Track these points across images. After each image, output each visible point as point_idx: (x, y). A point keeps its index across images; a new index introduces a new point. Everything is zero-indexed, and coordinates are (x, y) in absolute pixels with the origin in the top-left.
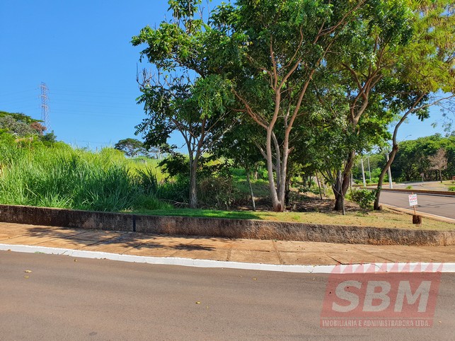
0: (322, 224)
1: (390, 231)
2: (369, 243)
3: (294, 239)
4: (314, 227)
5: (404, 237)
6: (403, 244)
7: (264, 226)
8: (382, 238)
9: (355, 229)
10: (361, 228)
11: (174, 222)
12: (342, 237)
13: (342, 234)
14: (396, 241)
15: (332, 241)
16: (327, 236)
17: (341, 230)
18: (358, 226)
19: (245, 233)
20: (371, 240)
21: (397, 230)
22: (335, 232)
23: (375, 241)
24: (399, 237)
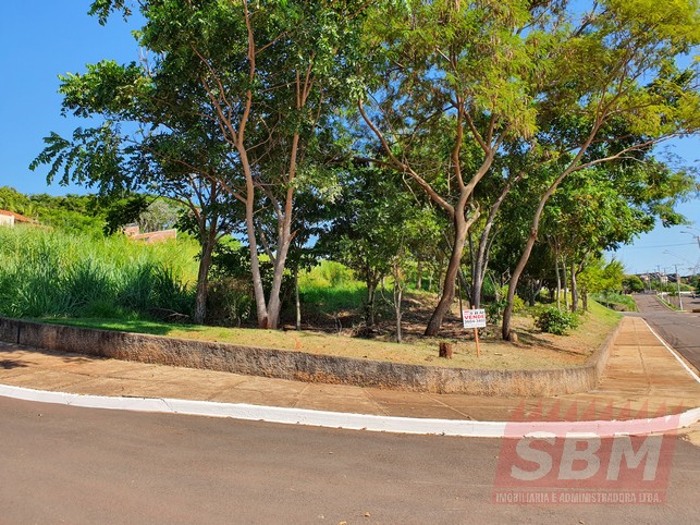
0: (226, 344)
1: (332, 360)
2: (296, 378)
3: (185, 364)
4: (214, 348)
5: (357, 372)
6: (354, 383)
7: (149, 343)
8: (318, 371)
9: (275, 353)
10: (285, 353)
11: (55, 332)
12: (254, 365)
13: (254, 361)
14: (342, 378)
15: (240, 371)
16: (232, 363)
17: (254, 354)
18: (281, 349)
19: (126, 353)
20: (300, 374)
21: (345, 361)
22: (244, 357)
23: (306, 376)
24: (348, 371)
